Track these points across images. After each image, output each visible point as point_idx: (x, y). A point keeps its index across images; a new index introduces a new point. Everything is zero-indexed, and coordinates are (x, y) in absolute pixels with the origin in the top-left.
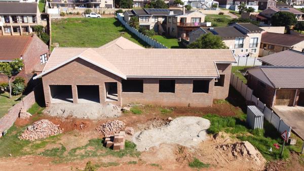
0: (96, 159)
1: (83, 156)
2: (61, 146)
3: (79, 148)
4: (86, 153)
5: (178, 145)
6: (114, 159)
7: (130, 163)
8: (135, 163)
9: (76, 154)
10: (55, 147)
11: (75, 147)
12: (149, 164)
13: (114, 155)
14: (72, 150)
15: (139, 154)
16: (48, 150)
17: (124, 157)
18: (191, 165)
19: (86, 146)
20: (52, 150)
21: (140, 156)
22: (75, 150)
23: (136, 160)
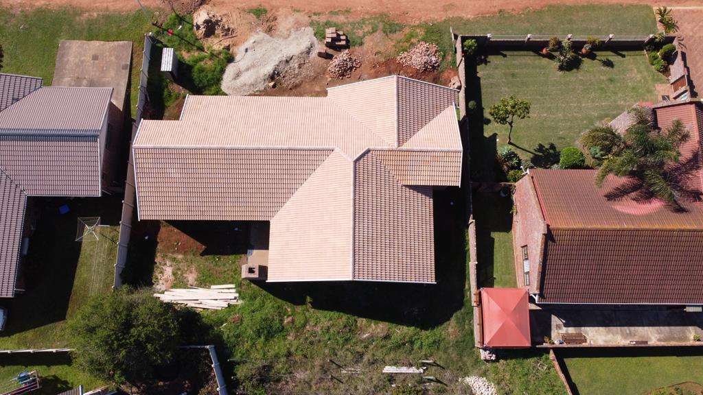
0: (351, 20)
1: (364, 23)
2: (390, 37)
3: (371, 33)
4: (362, 27)
5: (271, 36)
6: (334, 19)
7: (319, 14)
8: (315, 14)
9: (370, 26)
10: (395, 35)
11: (374, 34)
12: (303, 11)
13: (335, 24)
14: (376, 31)
15: (311, 24)
16: (400, 31)
17: (325, 21)
18: (266, 11)
19: (364, 36)
20: (395, 31)
21: (310, 21)
22: (374, 31)
23: (314, 17)
